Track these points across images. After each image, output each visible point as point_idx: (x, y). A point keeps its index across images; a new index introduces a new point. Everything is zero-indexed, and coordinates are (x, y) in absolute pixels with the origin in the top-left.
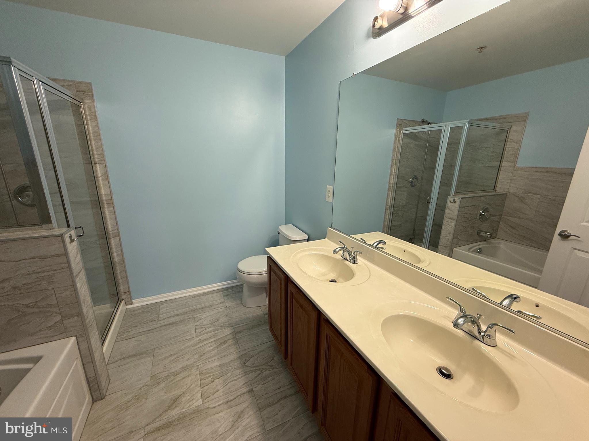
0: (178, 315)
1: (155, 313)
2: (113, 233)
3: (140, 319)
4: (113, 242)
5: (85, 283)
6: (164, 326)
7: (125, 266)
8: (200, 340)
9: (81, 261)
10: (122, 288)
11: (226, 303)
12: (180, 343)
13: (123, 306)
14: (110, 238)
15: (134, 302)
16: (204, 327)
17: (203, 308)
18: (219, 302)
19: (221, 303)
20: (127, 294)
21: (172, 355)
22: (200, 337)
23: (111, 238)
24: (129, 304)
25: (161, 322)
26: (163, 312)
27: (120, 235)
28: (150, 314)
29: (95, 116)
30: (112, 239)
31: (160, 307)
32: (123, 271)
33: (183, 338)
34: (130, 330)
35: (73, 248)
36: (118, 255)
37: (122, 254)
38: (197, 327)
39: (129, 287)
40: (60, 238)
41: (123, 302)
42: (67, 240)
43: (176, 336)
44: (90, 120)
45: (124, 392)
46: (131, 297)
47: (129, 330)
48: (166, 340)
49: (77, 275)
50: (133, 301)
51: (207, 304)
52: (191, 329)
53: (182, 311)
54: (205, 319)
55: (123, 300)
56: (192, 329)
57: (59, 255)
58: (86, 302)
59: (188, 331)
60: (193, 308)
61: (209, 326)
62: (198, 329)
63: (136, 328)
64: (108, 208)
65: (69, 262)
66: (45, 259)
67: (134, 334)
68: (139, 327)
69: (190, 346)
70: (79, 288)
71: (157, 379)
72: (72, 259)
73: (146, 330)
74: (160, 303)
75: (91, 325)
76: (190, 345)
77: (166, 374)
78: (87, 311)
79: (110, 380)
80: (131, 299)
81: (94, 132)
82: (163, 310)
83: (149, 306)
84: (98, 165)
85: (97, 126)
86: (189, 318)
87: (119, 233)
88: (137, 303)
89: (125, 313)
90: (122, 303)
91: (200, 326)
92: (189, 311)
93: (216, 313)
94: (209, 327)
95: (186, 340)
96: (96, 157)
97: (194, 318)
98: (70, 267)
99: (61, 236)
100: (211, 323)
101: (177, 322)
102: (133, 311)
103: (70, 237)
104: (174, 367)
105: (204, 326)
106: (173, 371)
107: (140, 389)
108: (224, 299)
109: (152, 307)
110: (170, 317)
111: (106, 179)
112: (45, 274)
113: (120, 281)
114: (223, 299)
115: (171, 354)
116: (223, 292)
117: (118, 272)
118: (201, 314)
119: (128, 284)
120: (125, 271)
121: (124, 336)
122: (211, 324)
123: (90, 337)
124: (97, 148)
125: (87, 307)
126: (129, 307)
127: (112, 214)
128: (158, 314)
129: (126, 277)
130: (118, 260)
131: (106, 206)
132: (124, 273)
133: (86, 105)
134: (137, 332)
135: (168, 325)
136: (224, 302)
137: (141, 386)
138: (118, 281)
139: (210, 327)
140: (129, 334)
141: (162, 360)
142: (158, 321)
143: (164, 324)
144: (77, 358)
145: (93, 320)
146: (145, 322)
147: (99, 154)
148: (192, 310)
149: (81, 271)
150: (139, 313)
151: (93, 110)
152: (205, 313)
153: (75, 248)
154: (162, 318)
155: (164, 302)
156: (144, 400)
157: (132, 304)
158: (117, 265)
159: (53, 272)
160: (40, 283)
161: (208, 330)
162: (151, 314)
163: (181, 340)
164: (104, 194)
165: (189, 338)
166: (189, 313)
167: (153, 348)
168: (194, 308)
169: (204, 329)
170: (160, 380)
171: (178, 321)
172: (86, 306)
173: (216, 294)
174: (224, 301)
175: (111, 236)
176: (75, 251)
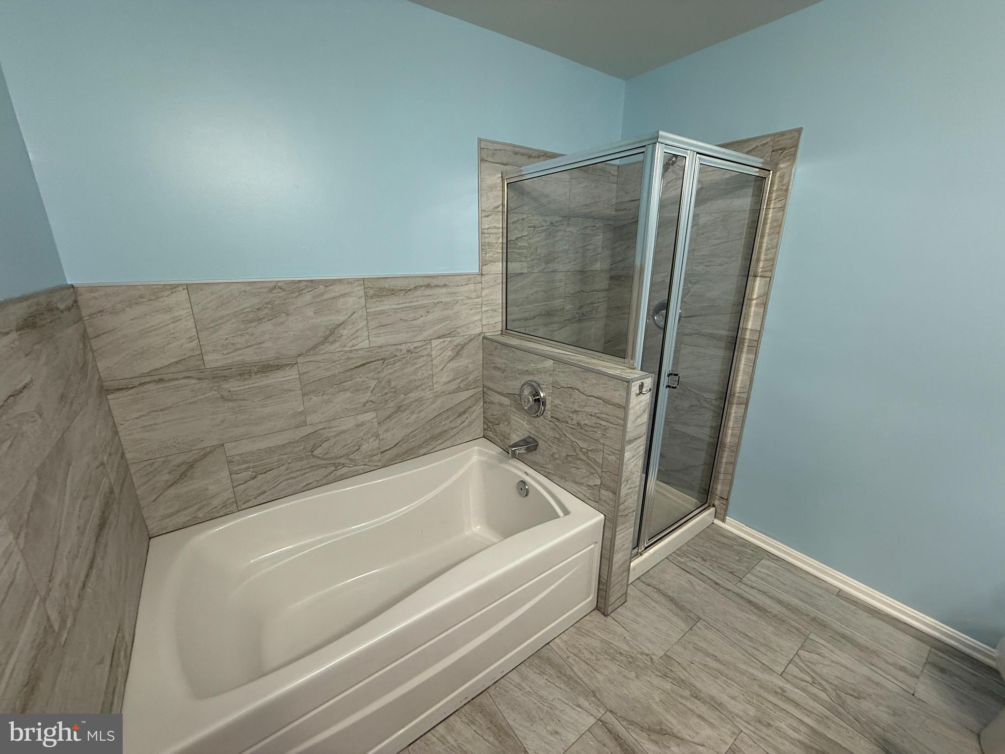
0: (780, 602)
1: (745, 564)
2: (739, 397)
3: (718, 555)
4: (735, 411)
5: (640, 456)
6: (742, 598)
7: (736, 457)
8: (783, 690)
9: (645, 424)
10: (719, 488)
11: (919, 684)
12: (744, 655)
13: (710, 514)
14: (731, 403)
15: (727, 520)
16: (813, 678)
17: (844, 636)
18: (903, 664)
19: (903, 669)
20: (723, 502)
21: (717, 659)
22: (788, 687)
23: (733, 404)
24: (720, 519)
25: (743, 586)
26: (759, 574)
27: (748, 404)
28: (737, 558)
29: (787, 190)
30: (734, 407)
31: (763, 561)
32: (731, 463)
33: (755, 652)
34: (695, 558)
35: (639, 404)
36: (733, 435)
37: (740, 437)
38: (797, 659)
39: (729, 492)
40: (626, 384)
41: (712, 509)
42: (635, 389)
43: (747, 635)
44: (775, 199)
45: (626, 634)
46: (726, 510)
47: (693, 557)
48: (727, 624)
49: (630, 442)
50: (727, 518)
51: (862, 639)
52: (782, 653)
53: (795, 602)
54: (830, 663)
55: (714, 506)
56: (785, 653)
57: (619, 406)
58: (630, 481)
59: (775, 651)
60: (820, 615)
61: (827, 686)
62: (798, 666)
63: (703, 563)
64: (748, 353)
65: (625, 419)
66: (607, 405)
67: (694, 568)
68: (707, 565)
69: (755, 679)
70: (626, 459)
71: (668, 667)
72: (631, 417)
73: (712, 577)
74: (767, 555)
75: (627, 515)
76: (757, 678)
77: (683, 675)
78: (627, 495)
79: (626, 601)
80: (725, 516)
81: (774, 220)
82: (762, 570)
83: (746, 544)
84: (758, 279)
85: (783, 209)
86: (798, 630)
87: (748, 399)
88: (732, 526)
89: (708, 527)
90: (709, 509)
91: (806, 665)
92: (808, 615)
93: (869, 679)
94: (826, 689)
95: (757, 659)
96: (761, 264)
97: (807, 638)
98: (624, 426)
99: (629, 382)
100: (836, 686)
101: (769, 614)
102: (719, 534)
103: (641, 386)
104: (703, 681)
105: (814, 675)
106: (698, 685)
107: (642, 654)
108: (922, 671)
109: (748, 550)
110: (764, 593)
111: (763, 304)
112: (603, 423)
113: (721, 476)
114: (921, 669)
115: (716, 655)
116: (933, 650)
117: (724, 460)
118: (827, 644)
119: (731, 487)
120: (733, 464)
121: (682, 560)
122: (836, 688)
123: (617, 530)
124: (767, 249)
125: (629, 489)
126: (717, 522)
127: (749, 366)
128: (748, 569)
129: (732, 475)
130: (730, 442)
131: (745, 350)
132: (731, 467)
133: (778, 174)
134: (700, 570)
135: (750, 602)
136: (917, 677)
137: (647, 652)
138: (718, 475)
139: (824, 690)
140: (689, 564)
141: (697, 649)
142: (740, 581)
143: (745, 595)
144: (596, 543)
145: (632, 510)
146: (722, 564)
147: (767, 260)
148: (814, 619)
149: (640, 437)
150: (723, 543)
151: (786, 180)
152: (839, 652)
153: (643, 404)
154: (750, 583)
155: (775, 558)
156: (633, 674)
157: (723, 521)
158: (727, 449)
159: (608, 424)
160: (596, 430)
161: (814, 690)
162: (739, 561)
163: (750, 650)
164: (751, 329)
165: (766, 664)
166: (805, 618)
167: (701, 616)
168: (825, 619)
169: (810, 680)
170: (670, 674)
171: (770, 612)
172: (628, 486)
173: (907, 639)
174: (918, 672)
175: (735, 401)
176: (640, 407)
